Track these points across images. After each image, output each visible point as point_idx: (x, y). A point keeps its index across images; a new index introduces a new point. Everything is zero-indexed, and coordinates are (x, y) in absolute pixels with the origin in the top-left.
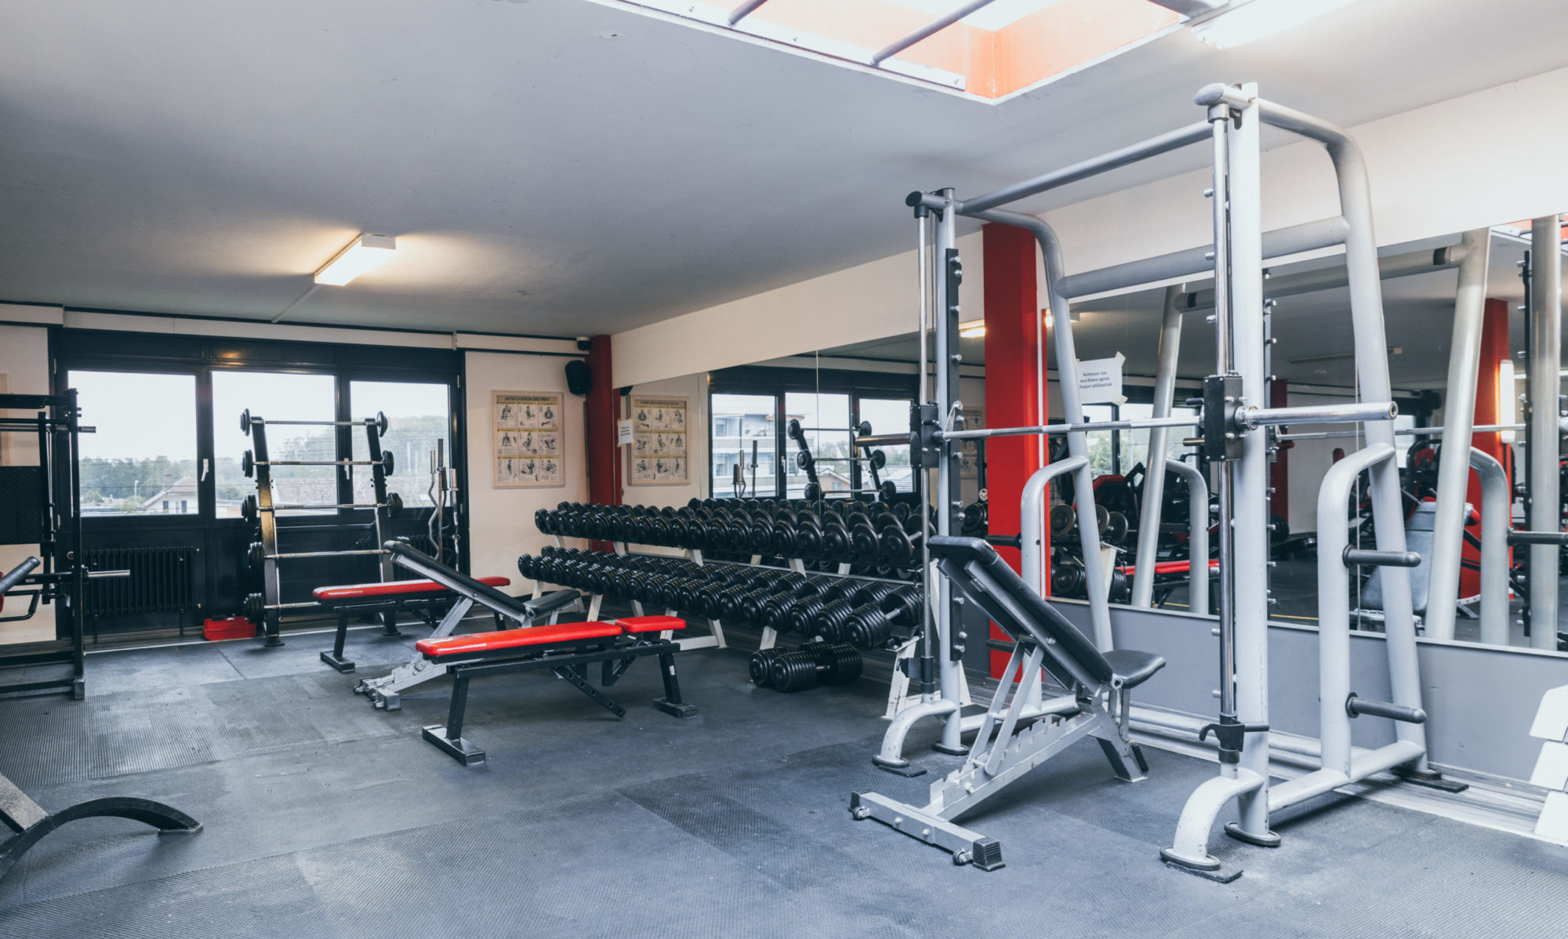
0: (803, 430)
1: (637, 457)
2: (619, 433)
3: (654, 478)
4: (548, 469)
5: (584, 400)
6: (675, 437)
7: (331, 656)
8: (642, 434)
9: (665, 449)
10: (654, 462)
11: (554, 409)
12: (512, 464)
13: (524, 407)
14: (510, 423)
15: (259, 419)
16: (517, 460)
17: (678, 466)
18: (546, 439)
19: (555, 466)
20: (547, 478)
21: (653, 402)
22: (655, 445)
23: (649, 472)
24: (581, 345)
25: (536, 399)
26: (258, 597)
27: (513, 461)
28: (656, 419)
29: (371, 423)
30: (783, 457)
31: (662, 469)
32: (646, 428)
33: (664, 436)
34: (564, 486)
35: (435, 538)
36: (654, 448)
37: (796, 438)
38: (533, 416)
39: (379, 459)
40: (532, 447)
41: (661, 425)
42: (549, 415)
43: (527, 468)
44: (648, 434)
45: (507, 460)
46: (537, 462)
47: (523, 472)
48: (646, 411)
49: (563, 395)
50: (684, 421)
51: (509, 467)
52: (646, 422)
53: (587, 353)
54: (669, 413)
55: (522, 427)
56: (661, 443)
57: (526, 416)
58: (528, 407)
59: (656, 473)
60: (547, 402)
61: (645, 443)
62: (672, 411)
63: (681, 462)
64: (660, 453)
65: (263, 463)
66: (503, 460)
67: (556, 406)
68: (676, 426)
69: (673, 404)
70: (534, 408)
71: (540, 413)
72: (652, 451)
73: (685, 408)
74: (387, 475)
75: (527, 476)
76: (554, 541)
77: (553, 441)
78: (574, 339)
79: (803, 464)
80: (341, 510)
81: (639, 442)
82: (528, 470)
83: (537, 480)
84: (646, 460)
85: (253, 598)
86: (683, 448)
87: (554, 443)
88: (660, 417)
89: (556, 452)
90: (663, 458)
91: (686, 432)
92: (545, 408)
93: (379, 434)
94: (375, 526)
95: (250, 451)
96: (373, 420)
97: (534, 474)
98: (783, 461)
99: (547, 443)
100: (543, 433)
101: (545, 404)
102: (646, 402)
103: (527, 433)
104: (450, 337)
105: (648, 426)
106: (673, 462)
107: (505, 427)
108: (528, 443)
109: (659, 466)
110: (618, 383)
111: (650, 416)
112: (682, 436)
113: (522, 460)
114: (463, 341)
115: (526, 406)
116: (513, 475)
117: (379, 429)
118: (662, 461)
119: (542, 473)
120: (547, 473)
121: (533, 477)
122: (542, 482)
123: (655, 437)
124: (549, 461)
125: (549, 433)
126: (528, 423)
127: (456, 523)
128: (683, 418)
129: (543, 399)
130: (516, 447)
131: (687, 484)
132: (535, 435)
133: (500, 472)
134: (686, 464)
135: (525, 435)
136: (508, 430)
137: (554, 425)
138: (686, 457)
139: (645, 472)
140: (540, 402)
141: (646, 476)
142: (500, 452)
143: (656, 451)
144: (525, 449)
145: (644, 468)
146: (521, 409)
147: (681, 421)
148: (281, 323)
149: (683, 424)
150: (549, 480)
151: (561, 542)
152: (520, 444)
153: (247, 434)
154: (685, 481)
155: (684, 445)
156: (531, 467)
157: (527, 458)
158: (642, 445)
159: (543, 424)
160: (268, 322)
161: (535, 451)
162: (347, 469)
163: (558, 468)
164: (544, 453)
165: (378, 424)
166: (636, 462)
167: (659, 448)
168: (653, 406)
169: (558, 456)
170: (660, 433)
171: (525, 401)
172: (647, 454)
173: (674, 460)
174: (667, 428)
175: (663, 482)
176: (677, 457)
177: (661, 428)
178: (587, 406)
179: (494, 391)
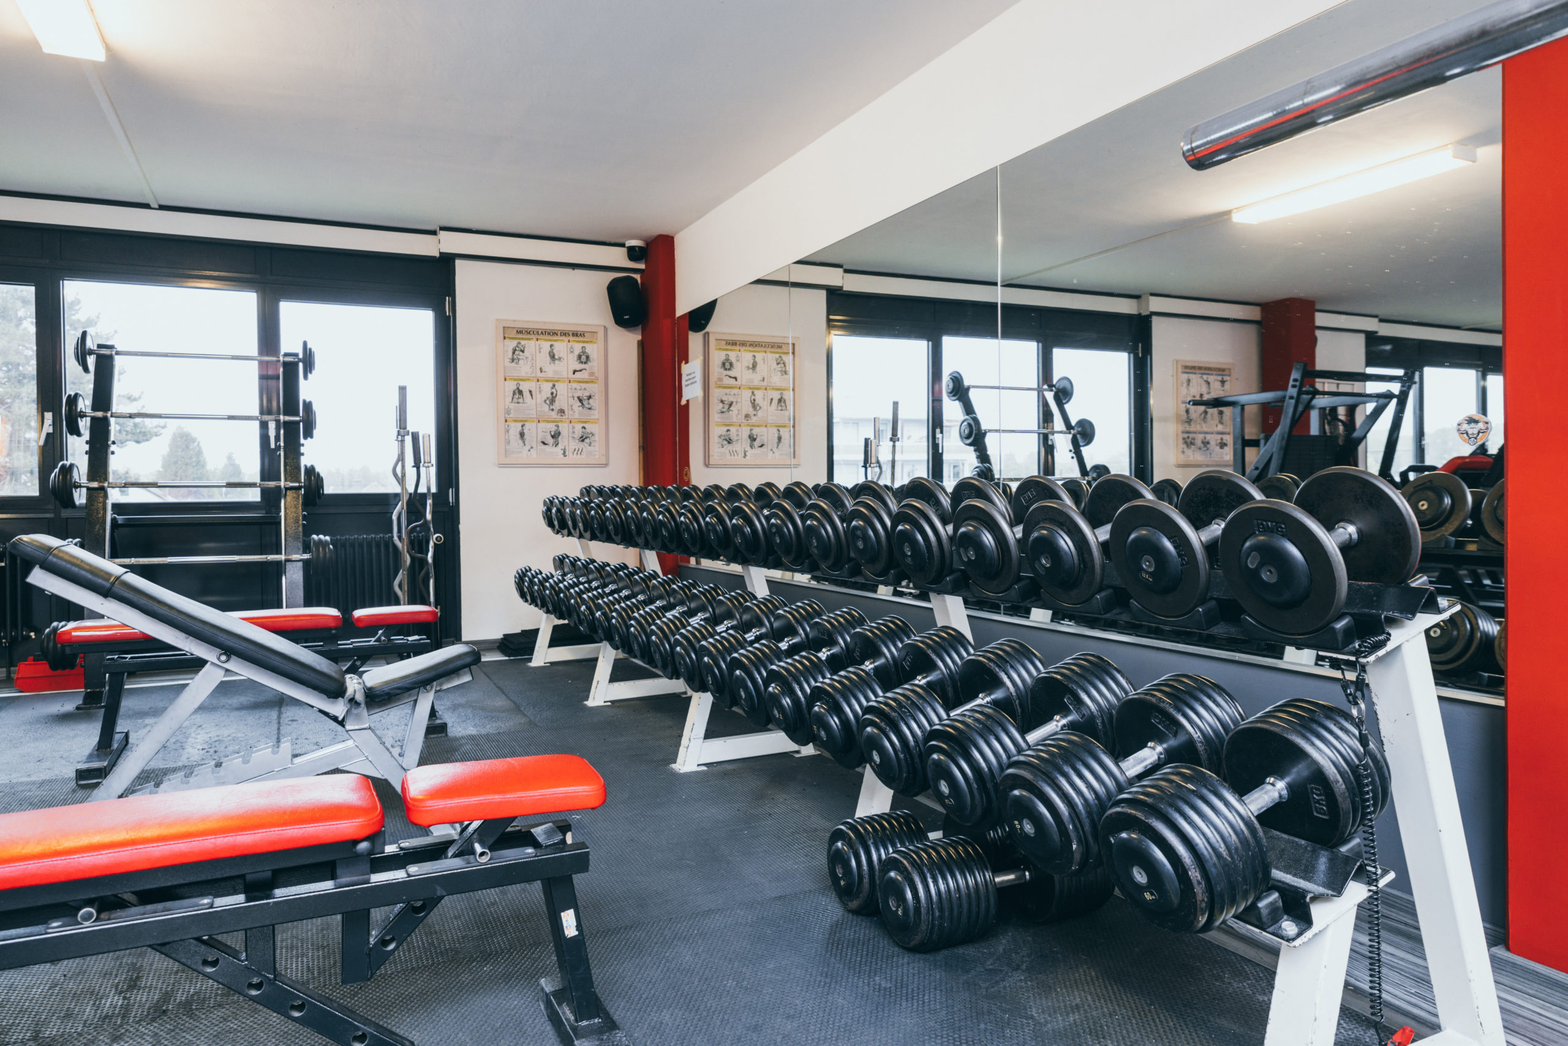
0: (968, 389)
1: (718, 424)
2: (684, 383)
3: (745, 456)
4: (582, 439)
5: (639, 337)
6: (776, 395)
8: (727, 391)
9: (760, 413)
10: (745, 432)
11: (593, 350)
13: (545, 346)
14: (524, 369)
15: (111, 347)
16: (534, 424)
17: (780, 439)
18: (579, 394)
19: (593, 435)
20: (579, 452)
21: (743, 344)
22: (747, 408)
23: (736, 447)
24: (634, 254)
25: (564, 334)
27: (528, 425)
28: (748, 368)
29: (289, 359)
30: (938, 431)
31: (756, 444)
32: (733, 381)
33: (759, 394)
34: (606, 465)
35: (400, 538)
36: (744, 413)
37: (959, 399)
40: (557, 406)
41: (755, 378)
42: (584, 358)
43: (549, 437)
44: (736, 391)
45: (520, 424)
46: (564, 428)
47: (544, 443)
48: (733, 356)
49: (606, 329)
50: (791, 373)
51: (522, 435)
52: (732, 373)
53: (642, 266)
54: (767, 360)
55: (543, 375)
57: (548, 358)
58: (551, 346)
59: (748, 448)
60: (581, 339)
61: (731, 405)
62: (771, 357)
65: (100, 414)
66: (512, 424)
69: (776, 346)
70: (561, 347)
71: (571, 356)
72: (742, 417)
73: (793, 354)
74: (305, 438)
76: (573, 547)
77: (590, 397)
78: (623, 245)
79: (968, 437)
81: (722, 402)
82: (551, 441)
83: (564, 454)
84: (733, 430)
87: (591, 401)
88: (754, 366)
89: (596, 414)
90: (758, 426)
91: (793, 390)
92: (578, 348)
93: (300, 375)
96: (296, 355)
97: (561, 446)
98: (939, 435)
99: (580, 400)
100: (574, 385)
101: (578, 342)
102: (734, 343)
103: (551, 384)
104: (432, 236)
105: (736, 378)
106: (773, 433)
107: (516, 374)
108: (552, 399)
109: (752, 439)
110: (683, 307)
111: (739, 364)
112: (789, 396)
113: (542, 425)
114: (450, 243)
116: (528, 447)
117: (301, 369)
118: (756, 431)
119: (574, 445)
120: (581, 445)
121: (558, 450)
122: (572, 458)
123: (746, 394)
124: (584, 428)
125: (584, 385)
126: (551, 370)
127: (429, 517)
128: (790, 369)
129: (575, 334)
130: (534, 405)
131: (796, 466)
133: (508, 442)
135: (547, 388)
136: (522, 380)
137: (592, 374)
138: (794, 427)
140: (571, 338)
141: (732, 453)
142: (508, 412)
143: (747, 416)
146: (540, 348)
148: (162, 208)
150: (584, 455)
151: (585, 549)
152: (539, 401)
154: (793, 461)
157: (548, 422)
160: (147, 206)
161: (562, 411)
164: (577, 416)
165: (300, 360)
166: (716, 431)
168: (742, 349)
169: (595, 422)
171: (547, 337)
172: (735, 420)
173: (775, 430)
174: (765, 384)
175: (758, 462)
176: (779, 427)
177: (756, 383)
178: (642, 346)
179: (497, 320)
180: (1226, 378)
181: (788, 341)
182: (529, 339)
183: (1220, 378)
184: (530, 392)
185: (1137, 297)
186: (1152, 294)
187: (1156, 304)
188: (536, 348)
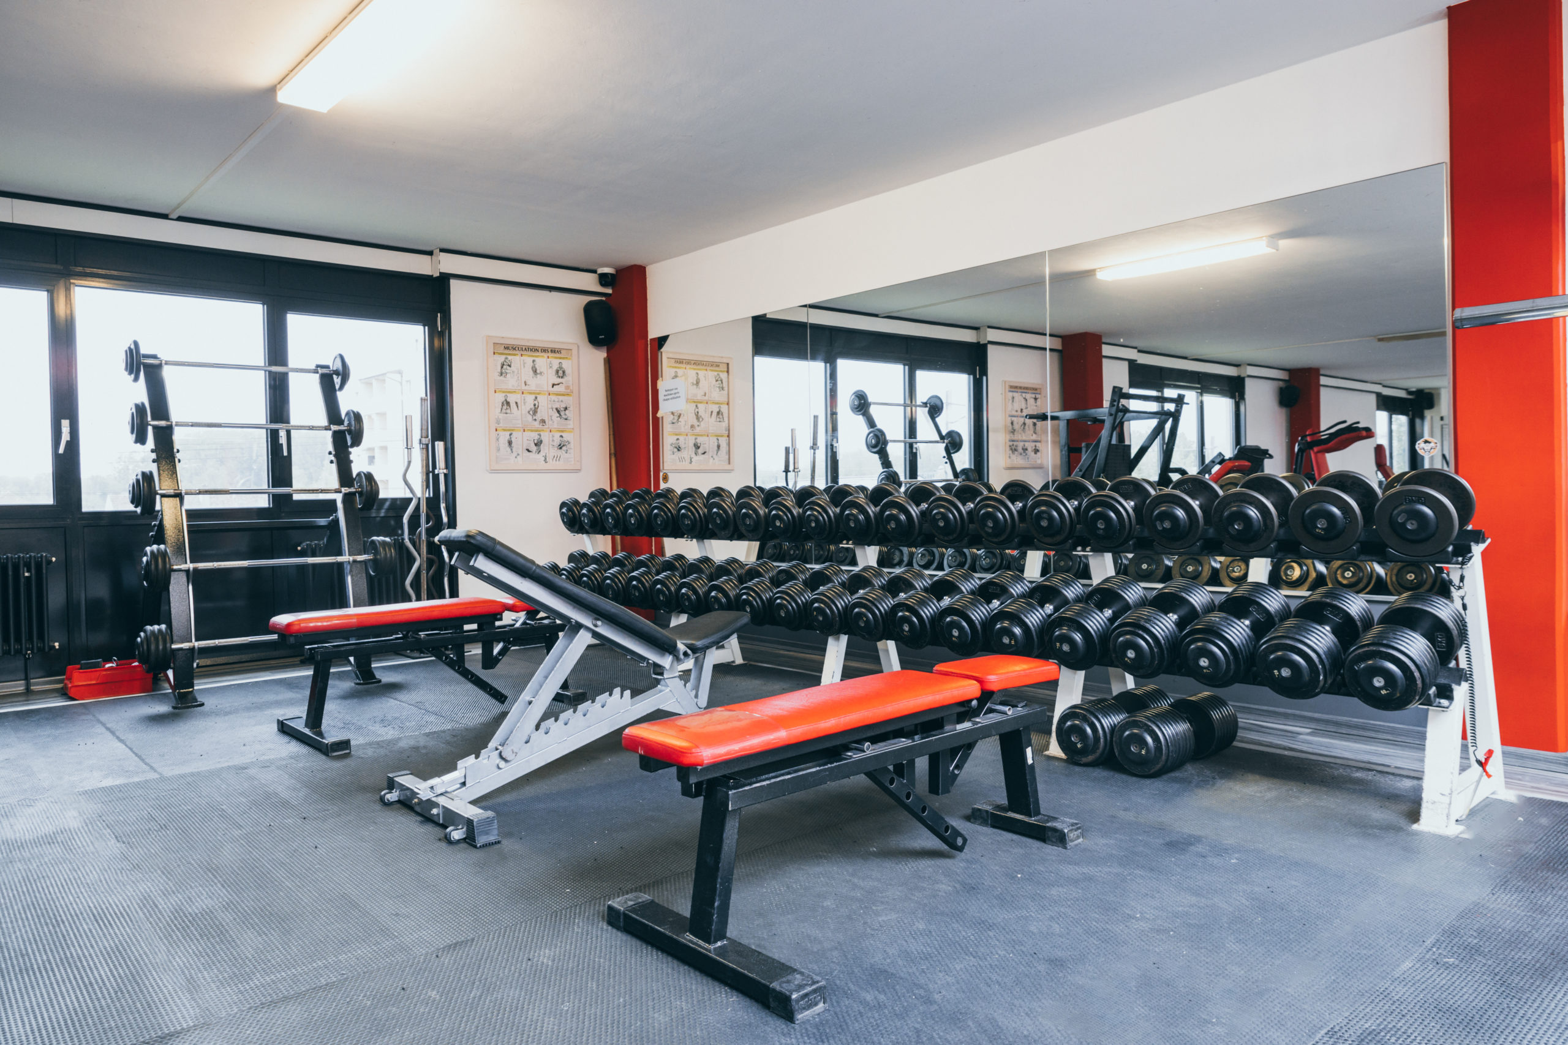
0: (870, 405)
4: (560, 447)
5: (605, 355)
6: (715, 409)
7: (300, 726)
11: (566, 365)
12: (513, 439)
13: (529, 360)
14: (511, 382)
15: (155, 357)
16: (520, 433)
17: (719, 447)
18: (557, 405)
20: (557, 458)
21: (688, 362)
24: (604, 279)
25: (544, 350)
26: (160, 631)
27: (515, 434)
28: (693, 384)
29: (325, 371)
31: (700, 451)
34: (578, 471)
36: (690, 424)
37: (863, 415)
39: (341, 422)
40: (539, 416)
41: (698, 393)
42: (561, 373)
46: (545, 437)
47: (528, 450)
49: (580, 346)
50: (726, 389)
51: (510, 443)
53: (609, 291)
54: (708, 377)
55: (527, 388)
56: (698, 417)
57: (531, 373)
58: (534, 361)
59: (693, 455)
60: (557, 355)
61: (679, 416)
63: (723, 442)
64: (698, 430)
65: (163, 423)
66: (501, 433)
67: (570, 362)
68: (717, 395)
69: (714, 365)
70: (542, 362)
71: (550, 371)
73: (728, 372)
74: (352, 446)
75: (532, 455)
77: (566, 409)
78: (594, 272)
79: (875, 446)
82: (534, 448)
84: (682, 438)
85: (153, 632)
86: (725, 424)
88: (698, 383)
89: (570, 424)
90: (702, 435)
91: (728, 404)
92: (555, 364)
93: (337, 387)
94: (336, 522)
95: (143, 404)
96: (327, 367)
97: (542, 453)
98: (836, 445)
99: (558, 412)
100: (553, 397)
101: (556, 358)
102: (681, 362)
103: (533, 397)
104: (427, 258)
106: (713, 442)
109: (697, 447)
110: (653, 333)
112: (724, 409)
114: (448, 264)
115: (532, 359)
116: (515, 454)
117: (337, 380)
118: (700, 440)
119: (554, 452)
120: (560, 452)
121: (540, 457)
122: (552, 464)
124: (561, 436)
125: (561, 398)
126: (534, 383)
127: (445, 519)
128: (725, 384)
129: (553, 351)
130: (519, 415)
131: (731, 470)
132: (543, 400)
133: (499, 450)
134: (729, 444)
136: (509, 392)
137: (567, 387)
138: (728, 436)
140: (550, 354)
142: (498, 422)
146: (524, 363)
148: (181, 219)
151: (590, 543)
152: (523, 412)
153: (136, 379)
157: (532, 431)
158: (676, 418)
159: (553, 385)
160: (165, 216)
162: (283, 440)
164: (556, 426)
165: (337, 373)
168: (688, 367)
171: (530, 353)
172: (683, 430)
173: (715, 438)
174: (706, 398)
175: (702, 467)
176: (718, 436)
177: (699, 398)
178: (609, 363)
179: (489, 337)
180: (1038, 396)
181: (725, 361)
182: (515, 355)
183: (1033, 396)
185: (976, 329)
186: (989, 327)
187: (992, 335)
188: (521, 363)
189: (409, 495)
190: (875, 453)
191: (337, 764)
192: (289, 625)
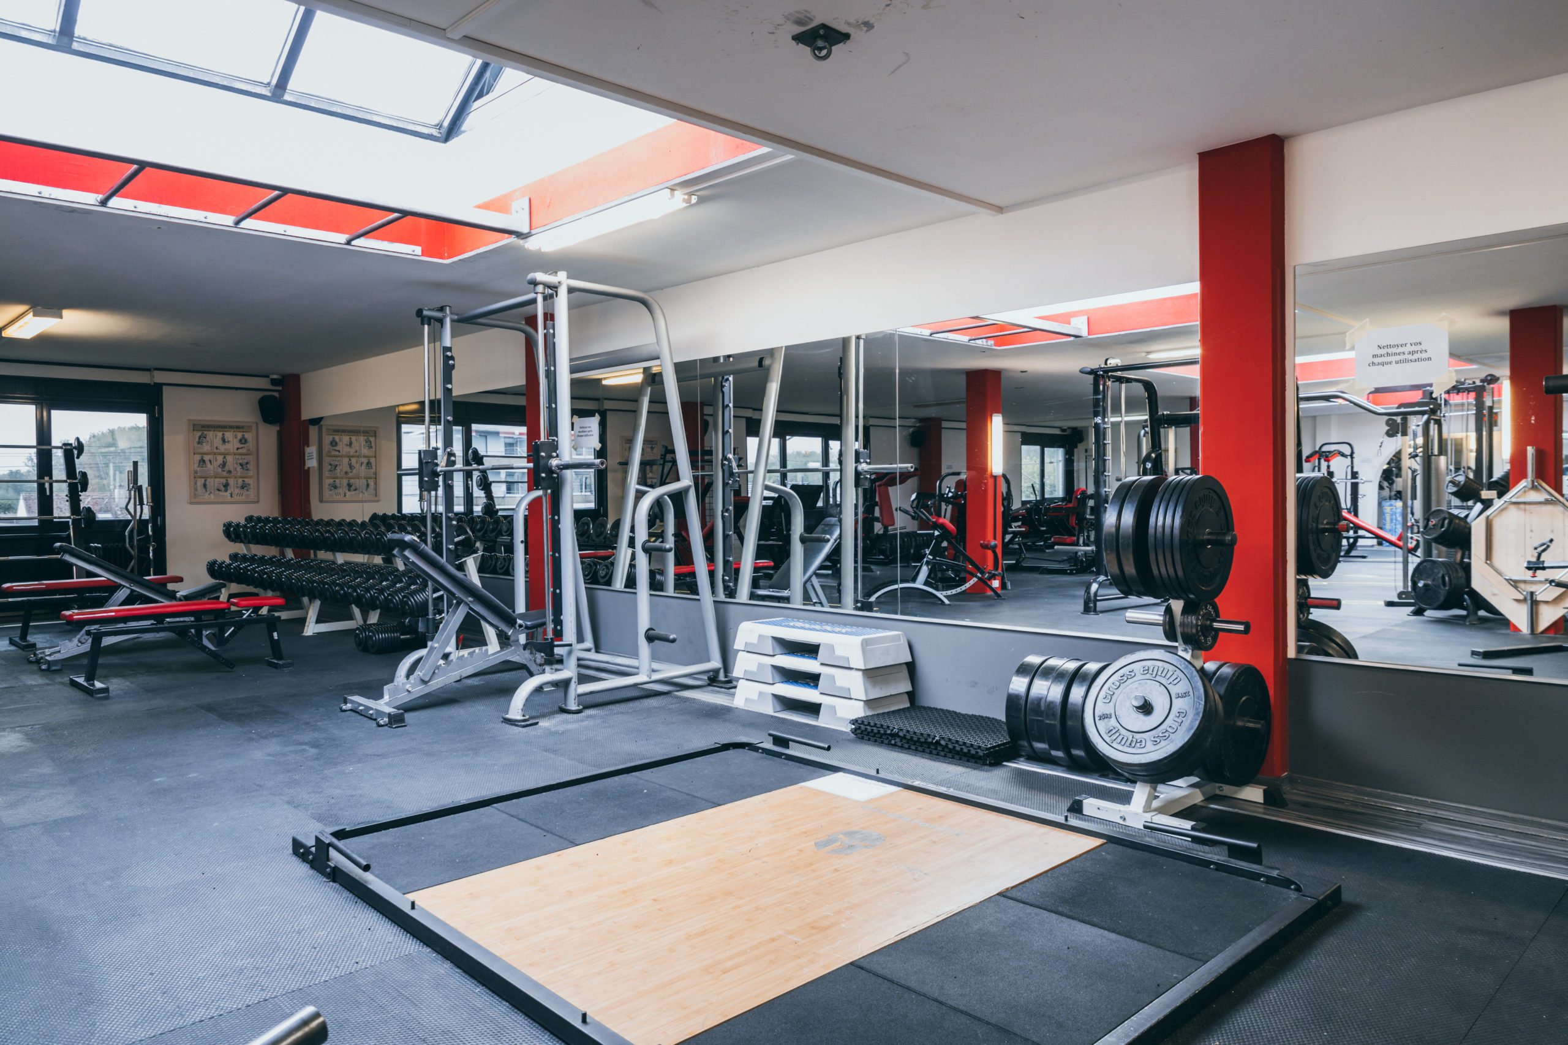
0: (482, 457)
1: (328, 478)
2: (306, 458)
3: (345, 496)
4: (243, 487)
5: (278, 428)
6: (365, 460)
7: (17, 639)
8: (334, 458)
9: (354, 471)
10: (345, 482)
11: (249, 436)
12: (207, 483)
13: (220, 434)
14: (206, 448)
16: (212, 479)
17: (368, 485)
18: (241, 461)
19: (249, 485)
20: (241, 495)
21: (344, 431)
22: (346, 468)
23: (341, 491)
24: (274, 382)
25: (231, 427)
27: (208, 480)
28: (347, 445)
29: (69, 447)
30: (469, 479)
31: (352, 489)
32: (337, 453)
33: (354, 461)
34: (258, 502)
35: (132, 546)
36: (344, 471)
38: (228, 442)
39: (76, 478)
40: (227, 468)
41: (352, 451)
42: (243, 441)
43: (222, 486)
44: (339, 459)
45: (203, 480)
46: (231, 482)
47: (219, 490)
48: (337, 438)
49: (257, 423)
50: (374, 447)
51: (205, 486)
52: (337, 448)
53: (280, 388)
54: (359, 441)
55: (218, 451)
56: (351, 466)
57: (221, 442)
58: (223, 434)
59: (347, 491)
60: (241, 430)
61: (336, 466)
62: (362, 439)
63: (371, 482)
64: (350, 475)
66: (199, 480)
67: (250, 434)
68: (365, 451)
69: (366, 433)
70: (229, 435)
71: (235, 440)
72: (343, 473)
73: (375, 436)
74: (82, 491)
75: (221, 493)
76: (241, 549)
77: (247, 463)
78: (268, 377)
79: (480, 486)
80: (40, 521)
81: (331, 465)
82: (223, 489)
83: (231, 496)
84: (338, 481)
86: (373, 471)
87: (248, 465)
88: (350, 444)
89: (251, 473)
90: (353, 479)
91: (375, 457)
92: (240, 435)
93: (76, 456)
94: (69, 534)
96: (71, 444)
97: (229, 492)
98: (470, 482)
99: (241, 465)
100: (237, 457)
101: (240, 432)
102: (338, 431)
103: (222, 456)
104: (148, 373)
105: (339, 451)
106: (363, 482)
107: (201, 451)
108: (224, 465)
109: (349, 486)
110: (306, 415)
111: (341, 443)
112: (373, 460)
113: (217, 480)
114: (159, 377)
115: (221, 433)
116: (209, 492)
117: (76, 452)
118: (352, 481)
119: (237, 491)
120: (242, 491)
121: (228, 494)
122: (236, 498)
123: (346, 461)
124: (243, 481)
125: (243, 457)
126: (223, 448)
127: (150, 533)
128: (373, 445)
129: (238, 427)
130: (212, 468)
131: (378, 501)
132: (230, 459)
133: (196, 490)
134: (375, 484)
135: (220, 458)
136: (204, 454)
137: (249, 450)
138: (376, 478)
139: (336, 491)
140: (235, 430)
141: (336, 495)
142: (196, 472)
143: (346, 473)
144: (220, 470)
145: (335, 487)
146: (216, 436)
147: (371, 447)
149: (374, 449)
150: (243, 497)
151: (248, 549)
152: (215, 466)
154: (375, 499)
155: (374, 467)
156: (226, 486)
157: (221, 478)
158: (333, 468)
159: (238, 449)
161: (230, 472)
162: (47, 486)
163: (252, 486)
164: (239, 474)
165: (75, 448)
166: (327, 482)
167: (348, 469)
168: (344, 434)
169: (251, 477)
170: (350, 457)
171: (220, 429)
172: (338, 475)
173: (365, 481)
174: (358, 454)
175: (353, 499)
176: (367, 478)
177: (352, 454)
178: (280, 434)
179: (189, 420)
180: (654, 446)
181: (372, 429)
182: (209, 431)
183: (650, 446)
184: (210, 461)
185: (597, 400)
186: (606, 399)
187: (609, 405)
188: (214, 437)
189: (129, 517)
190: (482, 490)
191: (24, 653)
192: (8, 588)
